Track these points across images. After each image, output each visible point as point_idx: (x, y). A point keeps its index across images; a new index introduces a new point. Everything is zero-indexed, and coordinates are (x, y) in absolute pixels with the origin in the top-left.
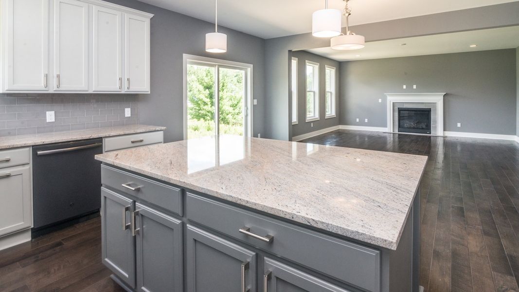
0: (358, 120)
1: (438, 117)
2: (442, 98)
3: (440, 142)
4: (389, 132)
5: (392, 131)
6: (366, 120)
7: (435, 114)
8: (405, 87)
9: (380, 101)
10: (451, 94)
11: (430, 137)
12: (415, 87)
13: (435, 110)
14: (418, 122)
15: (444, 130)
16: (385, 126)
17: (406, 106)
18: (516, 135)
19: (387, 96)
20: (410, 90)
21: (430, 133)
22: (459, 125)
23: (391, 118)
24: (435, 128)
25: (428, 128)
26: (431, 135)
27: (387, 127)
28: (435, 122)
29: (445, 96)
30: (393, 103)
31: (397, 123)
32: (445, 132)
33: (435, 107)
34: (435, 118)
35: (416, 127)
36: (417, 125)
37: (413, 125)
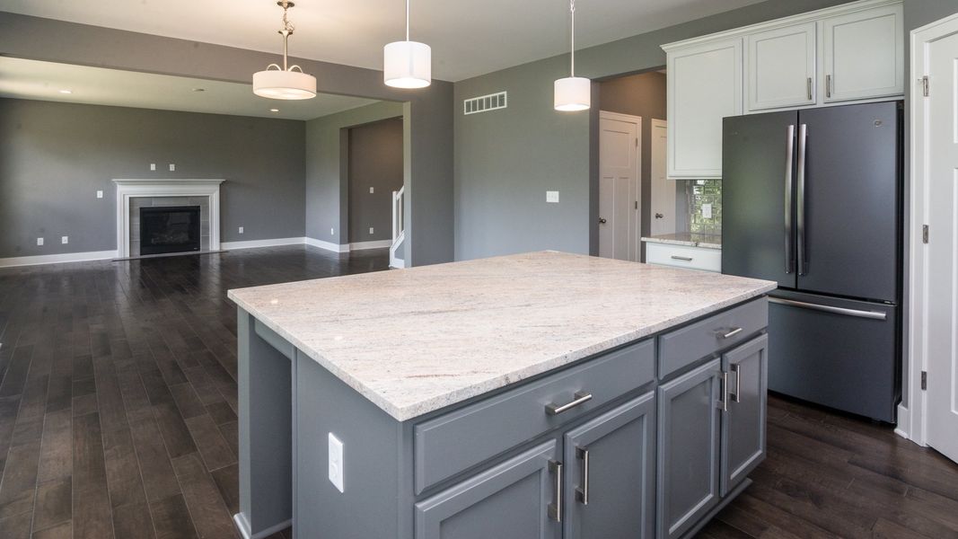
0: (40, 242)
1: (212, 221)
2: (218, 188)
3: (215, 262)
4: (122, 257)
5: (128, 256)
6: (65, 240)
7: (207, 214)
8: (153, 167)
9: (100, 194)
10: (234, 182)
11: (199, 255)
12: (172, 167)
13: (207, 207)
14: (174, 233)
15: (221, 241)
16: (113, 246)
17: (154, 204)
18: (305, 236)
19: (116, 185)
20: (162, 174)
21: (199, 249)
22: (241, 230)
23: (124, 229)
24: (207, 239)
25: (194, 244)
26: (201, 252)
27: (116, 249)
28: (207, 229)
29: (221, 185)
30: (130, 198)
31: (137, 239)
32: (223, 244)
33: (207, 203)
34: (207, 223)
35: (172, 241)
36: (174, 238)
37: (168, 239)
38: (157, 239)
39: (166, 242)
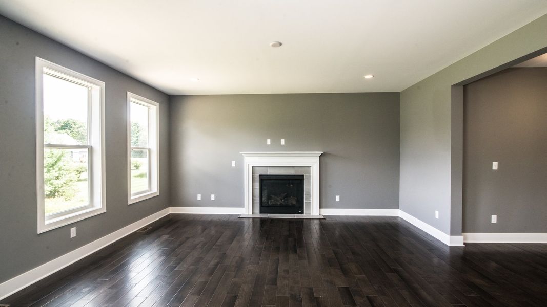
0: (199, 197)
1: (313, 188)
2: (317, 159)
3: (315, 228)
4: (247, 215)
5: (251, 214)
6: (213, 197)
7: (309, 183)
8: (269, 142)
9: (234, 164)
10: (330, 154)
11: (302, 220)
12: (283, 142)
13: (309, 177)
14: (286, 196)
15: (321, 207)
16: (241, 205)
17: (271, 172)
18: (398, 208)
19: (243, 157)
20: (276, 146)
21: (303, 213)
22: (338, 198)
23: (249, 191)
25: (299, 208)
26: (304, 216)
27: (244, 207)
28: (309, 195)
29: (321, 156)
30: (253, 167)
31: (258, 200)
32: (322, 210)
33: (309, 173)
34: (309, 190)
35: (283, 204)
36: (285, 201)
37: (280, 201)
38: (273, 201)
39: (279, 203)
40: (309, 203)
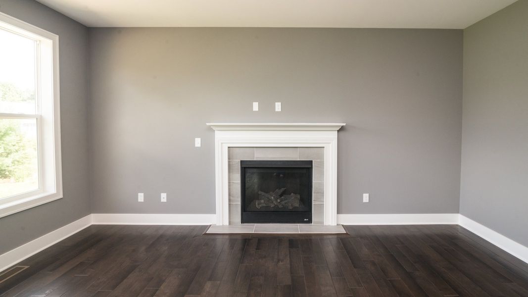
0: (141, 197)
1: (327, 181)
2: (335, 135)
4: (220, 223)
5: (226, 224)
6: (164, 197)
7: (322, 173)
8: (256, 106)
9: (198, 142)
10: (354, 127)
12: (278, 107)
13: (322, 164)
14: (283, 194)
15: (338, 212)
16: (211, 209)
17: (259, 156)
19: (213, 130)
21: (311, 221)
22: (366, 198)
23: (223, 187)
24: (320, 208)
25: (304, 214)
26: (313, 227)
27: (215, 213)
28: (321, 193)
29: (340, 130)
30: (229, 148)
31: (238, 202)
32: (341, 216)
33: (321, 157)
34: (322, 185)
35: (280, 206)
36: (281, 201)
37: (274, 202)
38: (262, 201)
39: (272, 206)
40: (321, 206)
